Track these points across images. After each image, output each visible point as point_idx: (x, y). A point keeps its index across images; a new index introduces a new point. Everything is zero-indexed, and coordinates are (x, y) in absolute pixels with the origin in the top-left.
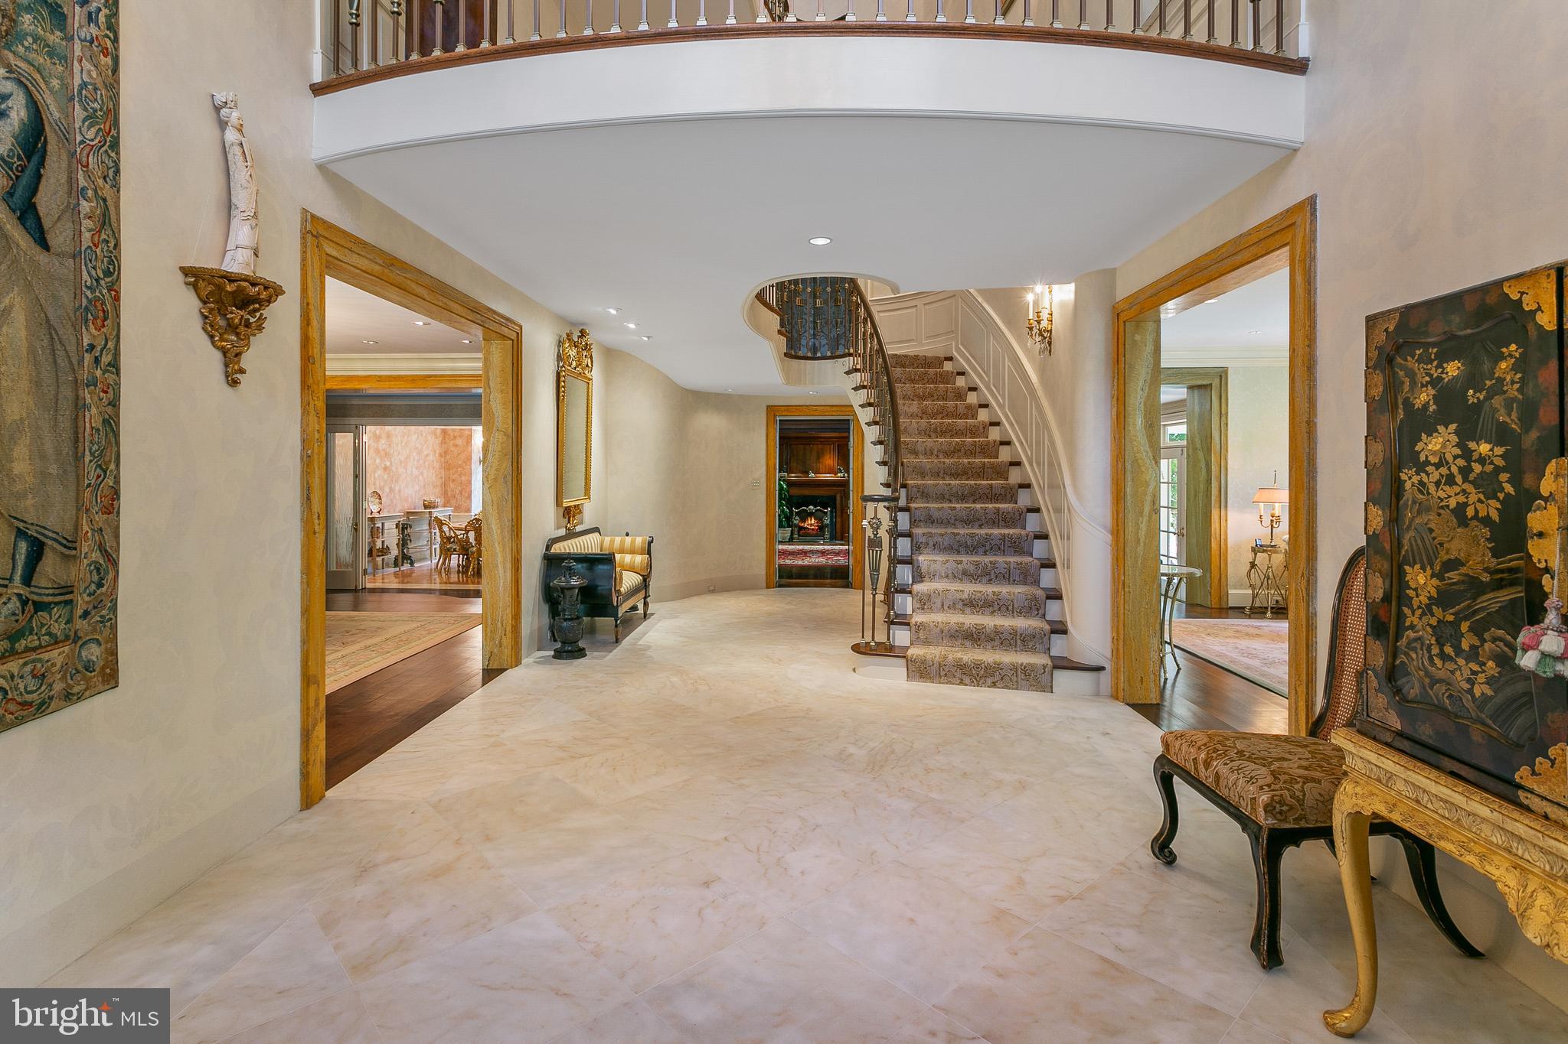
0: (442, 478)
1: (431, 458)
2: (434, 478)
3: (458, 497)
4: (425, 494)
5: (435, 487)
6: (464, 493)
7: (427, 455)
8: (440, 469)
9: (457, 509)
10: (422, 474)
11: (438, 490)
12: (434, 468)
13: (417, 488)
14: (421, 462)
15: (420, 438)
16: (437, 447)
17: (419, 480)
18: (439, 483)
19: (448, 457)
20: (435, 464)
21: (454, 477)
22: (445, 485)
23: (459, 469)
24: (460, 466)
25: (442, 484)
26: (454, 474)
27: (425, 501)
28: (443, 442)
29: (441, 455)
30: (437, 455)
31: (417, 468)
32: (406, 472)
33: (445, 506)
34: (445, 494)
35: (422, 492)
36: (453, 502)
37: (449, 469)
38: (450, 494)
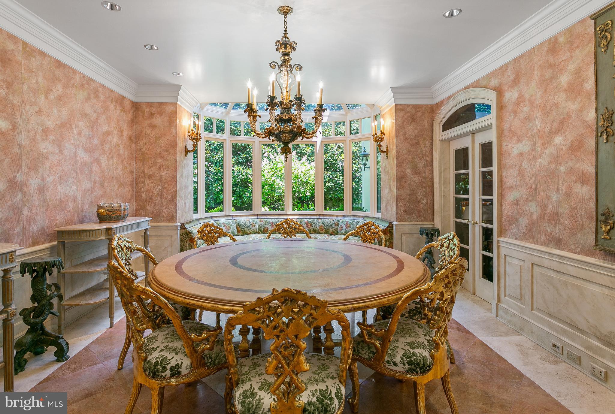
0: (132, 172)
1: (115, 139)
2: (120, 171)
3: (157, 199)
4: (103, 196)
5: (121, 185)
6: (165, 194)
7: (108, 134)
8: (131, 158)
9: (156, 217)
10: (97, 161)
11: (126, 190)
12: (119, 155)
13: (86, 184)
14: (95, 141)
15: (94, 101)
16: (125, 127)
17: (91, 172)
18: (128, 180)
19: (142, 143)
20: (122, 151)
21: (150, 171)
22: (136, 183)
23: (159, 160)
24: (160, 156)
25: (133, 181)
26: (150, 167)
27: (100, 207)
28: (134, 121)
29: (130, 138)
30: (125, 137)
31: (87, 150)
32: (61, 152)
33: (136, 214)
34: (137, 195)
35: (98, 192)
36: (149, 207)
37: (143, 161)
38: (144, 196)
